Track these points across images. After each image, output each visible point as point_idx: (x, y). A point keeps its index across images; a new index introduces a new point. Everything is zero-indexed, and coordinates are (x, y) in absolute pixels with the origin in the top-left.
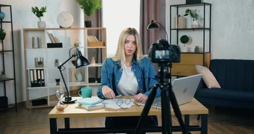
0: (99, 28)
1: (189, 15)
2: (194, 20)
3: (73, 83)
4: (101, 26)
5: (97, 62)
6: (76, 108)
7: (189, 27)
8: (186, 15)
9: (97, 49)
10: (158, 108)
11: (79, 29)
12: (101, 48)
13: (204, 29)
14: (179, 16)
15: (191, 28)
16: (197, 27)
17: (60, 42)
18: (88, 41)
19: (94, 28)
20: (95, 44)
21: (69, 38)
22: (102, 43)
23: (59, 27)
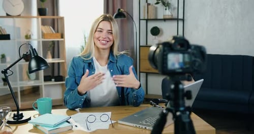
0: (55, 17)
1: (161, 4)
2: (166, 9)
3: (24, 82)
4: (57, 15)
5: (53, 57)
6: (30, 131)
7: (160, 16)
8: (157, 3)
9: (53, 42)
10: (147, 128)
11: (30, 17)
12: (58, 41)
13: (178, 20)
14: (149, 4)
15: (162, 18)
16: (170, 17)
17: (8, 33)
18: (42, 32)
19: (49, 17)
20: (51, 35)
21: (19, 28)
22: (59, 35)
23: (5, 15)
